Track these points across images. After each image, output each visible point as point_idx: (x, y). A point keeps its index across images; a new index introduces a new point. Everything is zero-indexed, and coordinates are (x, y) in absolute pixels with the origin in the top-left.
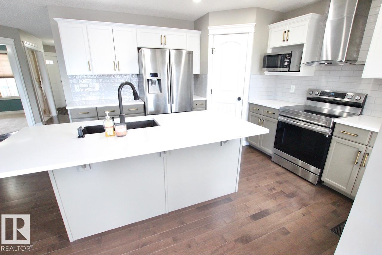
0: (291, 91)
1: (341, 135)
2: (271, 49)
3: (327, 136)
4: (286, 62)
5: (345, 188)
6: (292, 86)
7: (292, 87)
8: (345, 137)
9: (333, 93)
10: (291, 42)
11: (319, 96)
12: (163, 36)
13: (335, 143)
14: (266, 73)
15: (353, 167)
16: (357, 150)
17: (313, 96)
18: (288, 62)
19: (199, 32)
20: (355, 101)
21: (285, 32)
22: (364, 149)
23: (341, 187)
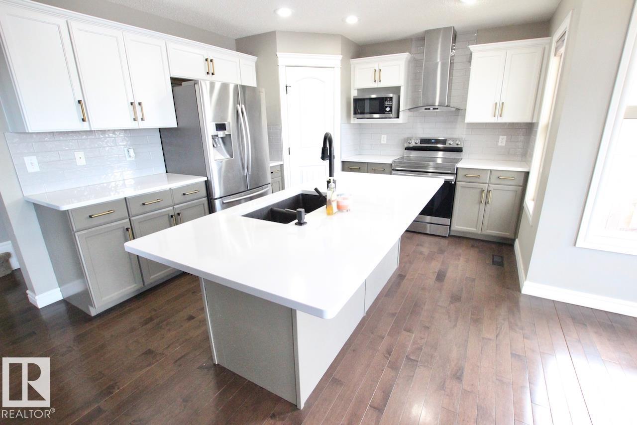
0: (382, 142)
1: (465, 179)
2: (356, 91)
3: (453, 183)
4: (387, 107)
5: (475, 229)
6: (383, 136)
7: (384, 138)
8: (468, 180)
9: (433, 140)
10: (385, 84)
11: (419, 145)
12: (209, 60)
13: (460, 188)
14: (355, 121)
15: (479, 206)
16: (480, 189)
17: (413, 144)
18: (391, 107)
19: (254, 58)
20: (456, 146)
21: (376, 71)
22: (485, 187)
23: (472, 229)
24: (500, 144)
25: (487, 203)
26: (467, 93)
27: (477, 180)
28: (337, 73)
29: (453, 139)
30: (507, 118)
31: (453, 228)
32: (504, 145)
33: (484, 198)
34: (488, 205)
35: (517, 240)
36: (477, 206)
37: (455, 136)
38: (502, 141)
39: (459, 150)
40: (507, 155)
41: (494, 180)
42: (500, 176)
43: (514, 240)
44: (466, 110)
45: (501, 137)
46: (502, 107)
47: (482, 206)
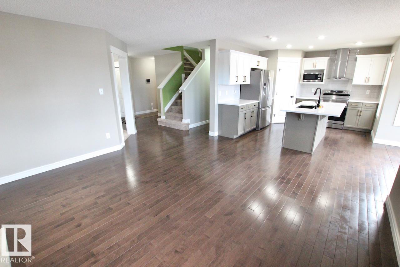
1: (351, 106)
2: (305, 71)
4: (318, 77)
7: (313, 89)
8: (353, 106)
9: (337, 91)
11: (330, 93)
16: (358, 110)
17: (327, 92)
18: (320, 78)
19: (267, 59)
20: (347, 94)
21: (314, 63)
22: (360, 109)
23: (353, 126)
24: (367, 93)
25: (360, 115)
26: (354, 72)
27: (356, 107)
28: (299, 64)
29: (346, 91)
30: (371, 83)
31: (344, 126)
32: (368, 93)
33: (359, 114)
34: (360, 117)
35: (372, 130)
36: (356, 117)
37: (347, 90)
38: (368, 92)
39: (348, 95)
40: (370, 97)
41: (364, 106)
42: (366, 105)
43: (371, 130)
44: (353, 79)
45: (367, 90)
46: (369, 79)
47: (358, 117)
